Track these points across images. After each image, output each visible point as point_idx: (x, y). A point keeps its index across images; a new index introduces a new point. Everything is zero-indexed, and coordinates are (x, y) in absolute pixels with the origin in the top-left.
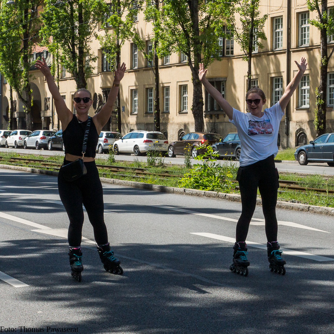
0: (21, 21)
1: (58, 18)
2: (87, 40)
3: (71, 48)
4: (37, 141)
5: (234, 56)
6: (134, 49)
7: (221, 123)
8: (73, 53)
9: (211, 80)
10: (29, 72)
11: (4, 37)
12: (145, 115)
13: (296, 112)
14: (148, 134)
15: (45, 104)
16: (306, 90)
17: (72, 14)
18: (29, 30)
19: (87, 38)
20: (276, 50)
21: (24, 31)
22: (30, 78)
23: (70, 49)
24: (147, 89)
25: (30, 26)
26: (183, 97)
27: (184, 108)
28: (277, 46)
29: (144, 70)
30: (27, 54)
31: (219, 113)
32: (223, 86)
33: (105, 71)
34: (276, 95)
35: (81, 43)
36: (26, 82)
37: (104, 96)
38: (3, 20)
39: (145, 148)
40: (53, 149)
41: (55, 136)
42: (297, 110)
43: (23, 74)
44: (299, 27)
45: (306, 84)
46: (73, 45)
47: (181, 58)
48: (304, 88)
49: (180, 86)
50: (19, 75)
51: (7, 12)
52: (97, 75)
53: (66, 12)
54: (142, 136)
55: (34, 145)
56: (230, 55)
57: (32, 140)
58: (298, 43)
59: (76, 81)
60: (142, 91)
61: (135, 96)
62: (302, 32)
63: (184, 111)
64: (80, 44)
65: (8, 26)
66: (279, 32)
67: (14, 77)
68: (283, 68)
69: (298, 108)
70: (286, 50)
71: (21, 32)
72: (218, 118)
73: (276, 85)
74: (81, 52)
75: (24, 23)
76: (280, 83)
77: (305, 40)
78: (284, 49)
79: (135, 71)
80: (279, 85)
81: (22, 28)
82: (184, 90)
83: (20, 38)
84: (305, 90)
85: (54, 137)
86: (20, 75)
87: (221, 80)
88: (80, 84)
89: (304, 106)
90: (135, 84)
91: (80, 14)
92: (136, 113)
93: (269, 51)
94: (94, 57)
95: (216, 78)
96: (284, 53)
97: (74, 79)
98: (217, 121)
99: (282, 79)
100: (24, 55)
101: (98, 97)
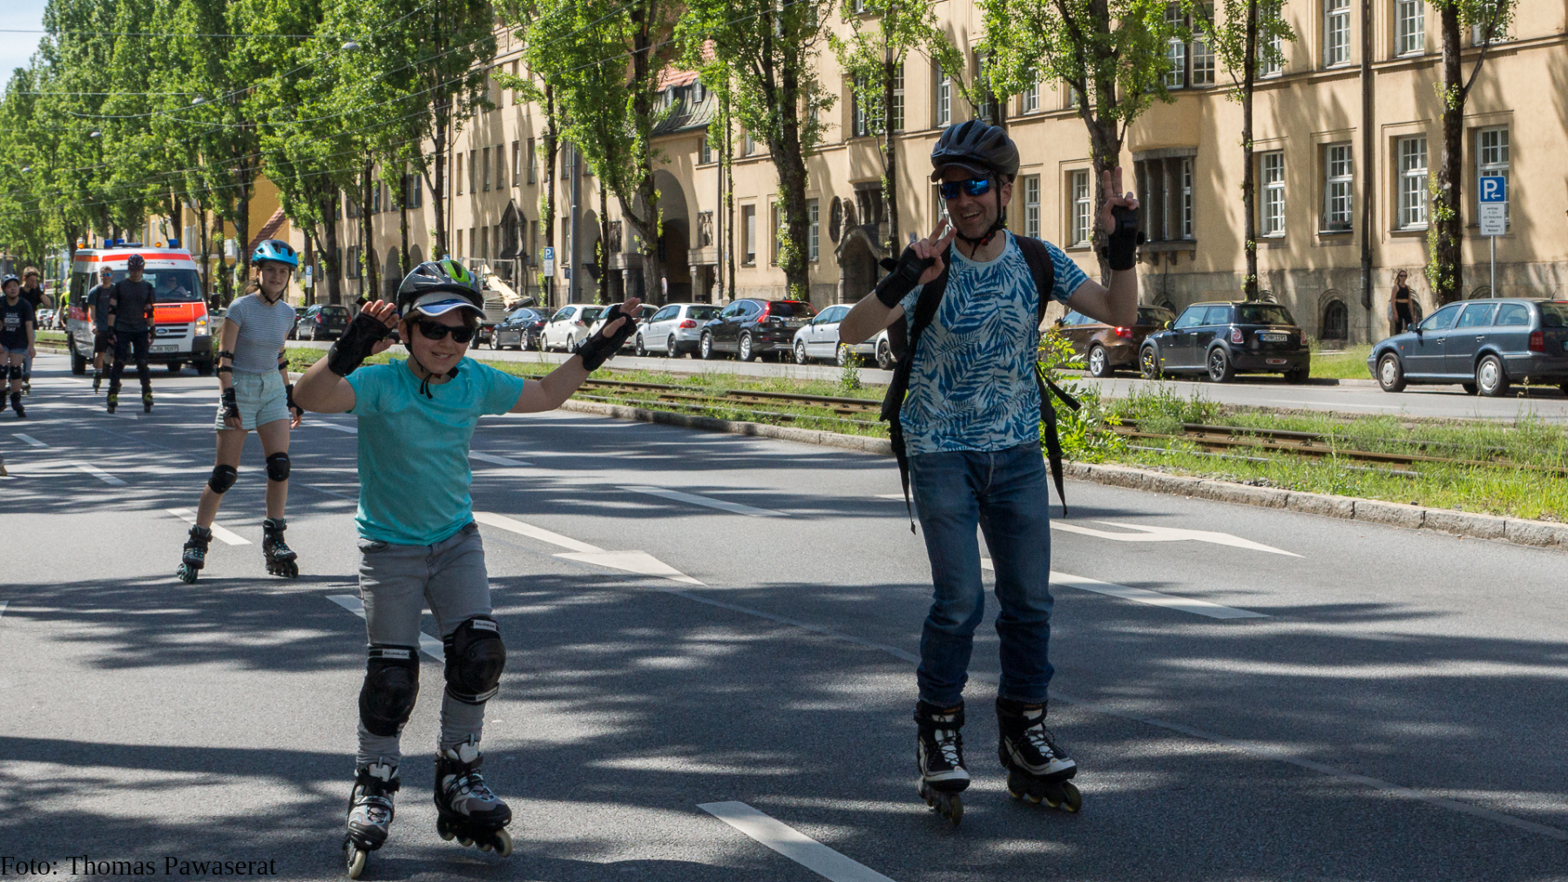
2: (807, 50)
4: (672, 335)
5: (1217, 87)
6: (940, 71)
7: (1183, 275)
8: (769, 85)
9: (1154, 157)
10: (652, 141)
13: (1391, 243)
15: (700, 229)
16: (1419, 180)
18: (650, 24)
19: (806, 46)
20: (1334, 67)
21: (635, 27)
22: (653, 161)
23: (760, 77)
25: (652, 15)
26: (1079, 206)
28: (1335, 55)
31: (1176, 247)
32: (1187, 171)
33: (862, 133)
34: (1334, 194)
35: (791, 56)
36: (644, 170)
37: (860, 206)
40: (715, 355)
41: (720, 318)
42: (1393, 235)
44: (1395, 1)
45: (1419, 161)
46: (768, 65)
48: (1412, 173)
49: (1070, 174)
50: (622, 151)
52: (840, 147)
55: (664, 346)
56: (1206, 84)
57: (659, 330)
58: (1394, 48)
59: (778, 165)
62: (1404, 15)
66: (1339, 17)
67: (610, 157)
69: (1396, 232)
70: (1359, 66)
71: (628, 32)
72: (1175, 262)
73: (1334, 166)
74: (790, 83)
76: (1346, 161)
77: (1412, 38)
78: (1354, 64)
80: (1342, 165)
81: (630, 20)
82: (1078, 184)
83: (625, 46)
84: (1415, 179)
85: (716, 321)
87: (1180, 154)
88: (788, 174)
94: (825, 97)
95: (1165, 150)
96: (1356, 74)
97: (773, 159)
98: (1172, 270)
99: (1350, 149)
100: (637, 95)
101: (844, 208)
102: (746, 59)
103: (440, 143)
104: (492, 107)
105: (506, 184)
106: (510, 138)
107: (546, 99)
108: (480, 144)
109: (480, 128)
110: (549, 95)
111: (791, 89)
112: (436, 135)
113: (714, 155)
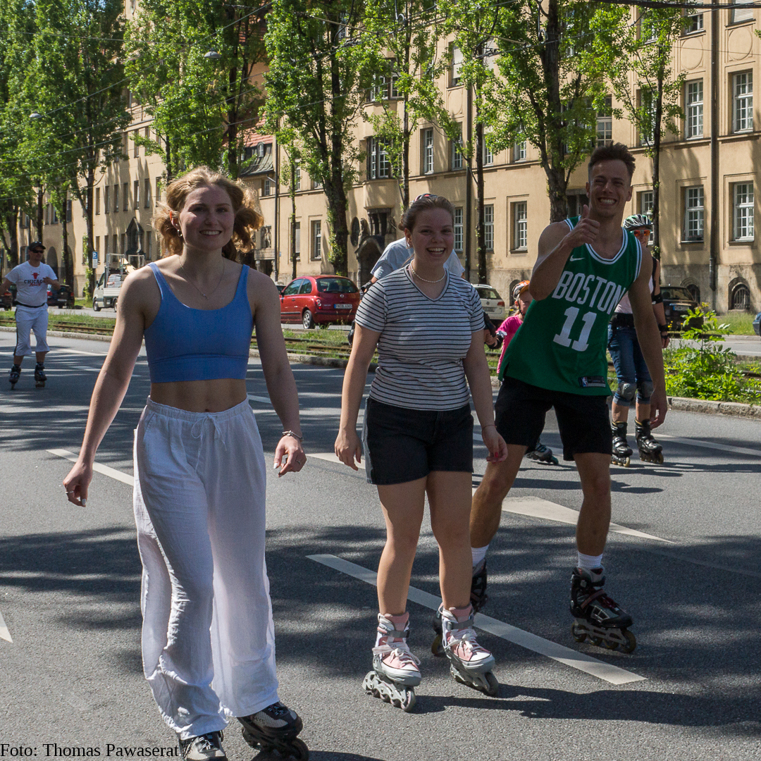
0: (225, 89)
1: (296, 83)
2: (349, 123)
3: (319, 136)
8: (323, 146)
9: (572, 194)
11: (194, 118)
15: (262, 238)
16: (747, 209)
17: (320, 77)
19: (348, 120)
20: (691, 139)
23: (318, 140)
26: (519, 224)
27: (521, 243)
28: (692, 131)
29: (446, 177)
30: (235, 149)
33: (374, 177)
34: (691, 218)
35: (337, 127)
38: (192, 88)
42: (731, 244)
44: (732, 98)
45: (747, 198)
46: (323, 133)
47: (514, 155)
48: (742, 205)
49: (513, 204)
51: (198, 74)
52: (359, 185)
53: (310, 72)
58: (732, 127)
59: (328, 195)
62: (738, 107)
63: (521, 248)
64: (334, 130)
65: (200, 99)
66: (695, 108)
68: (705, 171)
70: (709, 139)
71: (224, 110)
73: (691, 201)
74: (337, 143)
75: (229, 94)
76: (699, 197)
77: (744, 121)
78: (706, 137)
79: (429, 178)
80: (696, 200)
83: (222, 119)
84: (744, 209)
89: (743, 239)
91: (336, 77)
93: (678, 142)
95: (579, 190)
96: (707, 144)
99: (702, 191)
100: (230, 150)
101: (360, 225)
102: (309, 128)
103: (91, 180)
104: (126, 158)
105: (130, 207)
106: (133, 179)
107: (166, 153)
108: (112, 182)
109: (113, 172)
110: (168, 150)
111: (338, 147)
112: (87, 175)
113: (273, 190)
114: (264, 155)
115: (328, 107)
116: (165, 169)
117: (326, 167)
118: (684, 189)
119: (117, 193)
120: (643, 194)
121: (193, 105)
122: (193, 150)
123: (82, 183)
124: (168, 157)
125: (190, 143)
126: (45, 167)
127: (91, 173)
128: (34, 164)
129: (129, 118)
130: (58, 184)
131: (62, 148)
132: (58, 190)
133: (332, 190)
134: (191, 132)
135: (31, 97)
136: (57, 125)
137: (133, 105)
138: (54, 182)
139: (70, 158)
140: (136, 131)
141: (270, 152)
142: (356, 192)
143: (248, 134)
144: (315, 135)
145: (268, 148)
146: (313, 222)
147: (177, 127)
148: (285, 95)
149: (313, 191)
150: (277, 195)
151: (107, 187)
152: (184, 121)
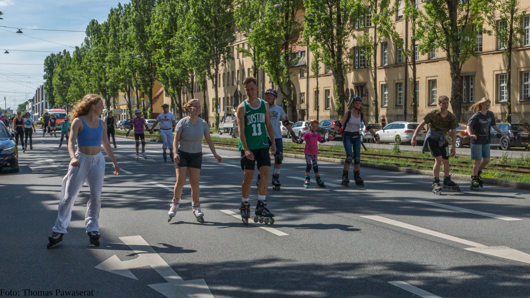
0: (283, 23)
1: (319, 20)
2: (346, 40)
3: (330, 47)
4: (300, 131)
5: (483, 53)
6: (384, 47)
8: (333, 51)
10: (290, 69)
11: (267, 38)
12: (395, 107)
14: (409, 125)
15: (300, 98)
17: (331, 16)
18: (289, 32)
19: (345, 38)
20: (526, 46)
21: (285, 32)
22: (290, 75)
24: (397, 84)
25: (290, 29)
26: (432, 91)
27: (433, 101)
28: (526, 42)
29: (394, 67)
30: (288, 54)
31: (468, 105)
32: (472, 80)
33: (357, 68)
34: (525, 88)
35: (340, 41)
36: (287, 79)
37: (356, 91)
38: (267, 23)
39: (407, 137)
43: (285, 71)
46: (332, 44)
47: (430, 56)
49: (429, 81)
50: (280, 73)
51: (270, 16)
52: (350, 72)
53: (326, 14)
54: (402, 126)
56: (478, 52)
59: (335, 77)
60: (392, 86)
61: (385, 91)
63: (433, 104)
64: (338, 43)
65: (271, 29)
67: (277, 74)
71: (282, 34)
73: (525, 79)
74: (340, 50)
75: (285, 26)
79: (385, 68)
80: (528, 78)
81: (283, 30)
82: (432, 84)
83: (281, 38)
86: (282, 72)
87: (470, 74)
88: (339, 80)
90: (385, 79)
91: (339, 16)
92: (386, 105)
93: (518, 48)
95: (465, 73)
97: (333, 75)
98: (466, 112)
100: (285, 54)
101: (350, 92)
102: (325, 43)
103: (217, 70)
104: (233, 59)
105: (235, 83)
106: (237, 69)
107: (253, 56)
108: (226, 71)
109: (227, 66)
110: (254, 54)
111: (340, 52)
112: (215, 67)
113: (305, 75)
114: (301, 56)
115: (335, 31)
116: (253, 64)
117: (334, 62)
118: (521, 72)
119: (229, 77)
120: (499, 75)
121: (267, 31)
122: (268, 54)
123: (213, 71)
124: (255, 58)
125: (266, 51)
126: (195, 63)
127: (217, 66)
128: (190, 62)
129: (234, 39)
130: (201, 72)
131: (202, 54)
132: (201, 75)
133: (337, 74)
134: (266, 45)
135: (188, 29)
136: (201, 43)
137: (237, 32)
138: (199, 71)
139: (207, 59)
140: (238, 45)
141: (304, 55)
142: (348, 75)
143: (294, 45)
144: (329, 46)
145: (303, 53)
146: (326, 91)
147: (260, 43)
148: (314, 26)
149: (326, 74)
150: (308, 77)
151: (224, 74)
152: (263, 40)
